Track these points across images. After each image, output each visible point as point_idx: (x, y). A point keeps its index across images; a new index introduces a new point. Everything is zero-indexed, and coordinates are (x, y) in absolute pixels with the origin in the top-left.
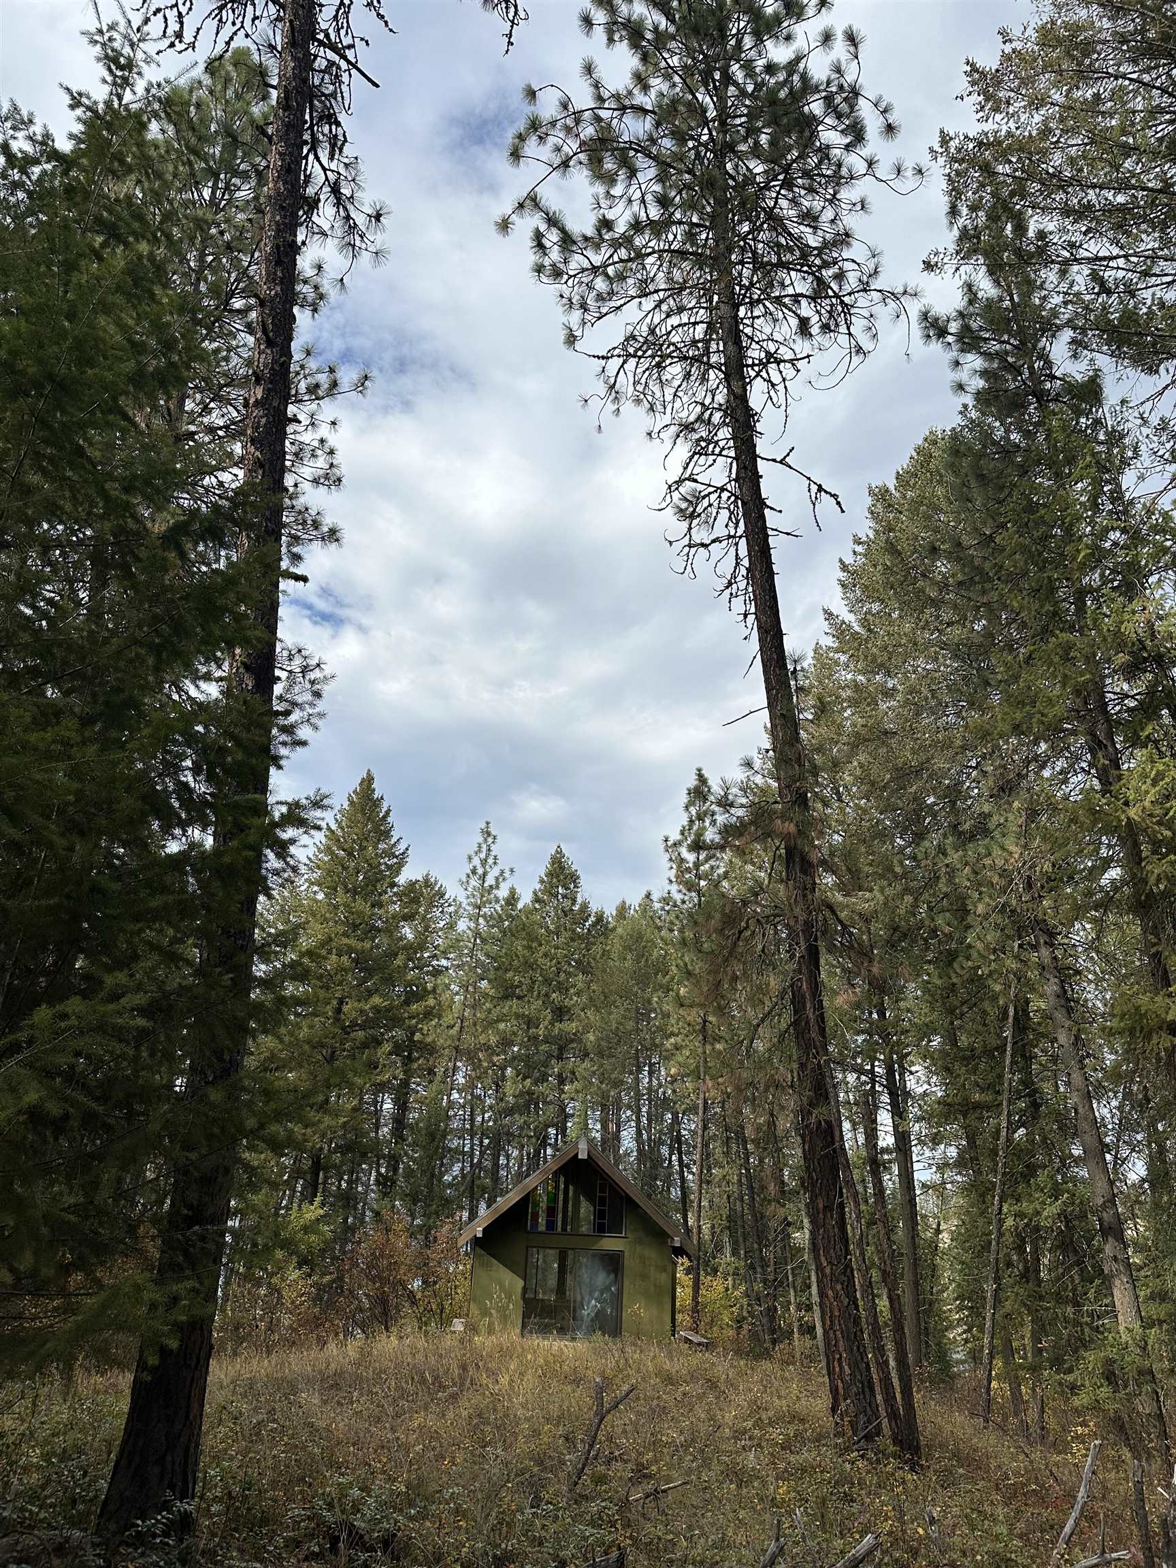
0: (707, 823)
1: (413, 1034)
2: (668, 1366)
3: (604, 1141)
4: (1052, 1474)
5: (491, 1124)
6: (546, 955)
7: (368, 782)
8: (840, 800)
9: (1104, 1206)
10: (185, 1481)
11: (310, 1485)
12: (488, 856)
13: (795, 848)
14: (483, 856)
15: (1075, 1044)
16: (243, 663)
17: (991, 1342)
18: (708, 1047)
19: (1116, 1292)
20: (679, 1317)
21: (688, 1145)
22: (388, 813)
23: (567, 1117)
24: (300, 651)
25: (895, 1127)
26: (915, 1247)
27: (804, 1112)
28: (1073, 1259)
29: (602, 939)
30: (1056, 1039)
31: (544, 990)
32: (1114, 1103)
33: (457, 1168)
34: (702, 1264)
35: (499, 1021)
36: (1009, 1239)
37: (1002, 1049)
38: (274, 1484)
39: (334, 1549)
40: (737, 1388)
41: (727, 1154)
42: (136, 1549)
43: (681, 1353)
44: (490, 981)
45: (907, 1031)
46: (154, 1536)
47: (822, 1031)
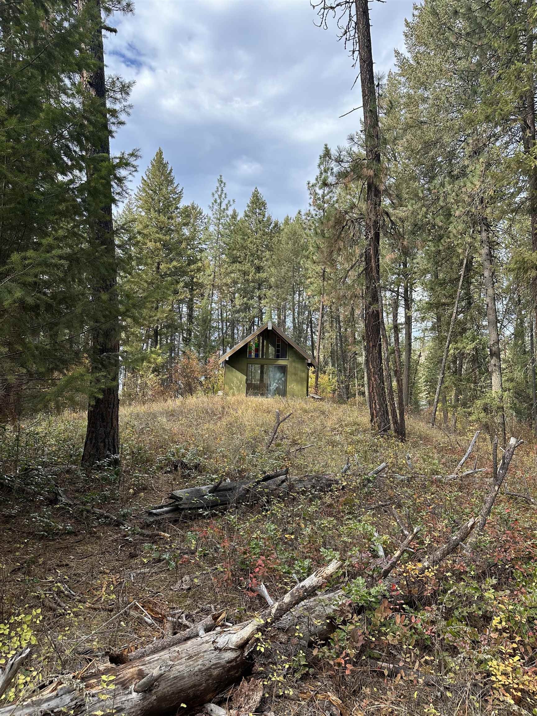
0: (329, 174)
1: (193, 279)
2: (305, 406)
3: (279, 323)
4: (458, 443)
5: (230, 316)
6: (251, 242)
7: (160, 154)
8: (396, 160)
9: (493, 345)
10: (114, 448)
11: (165, 449)
12: (222, 193)
13: (373, 183)
14: (219, 193)
15: (492, 277)
16: (88, 82)
17: (438, 397)
18: (325, 283)
19: (493, 378)
20: (309, 389)
21: (315, 324)
22: (171, 170)
23: (262, 313)
24: (118, 79)
25: (406, 314)
26: (409, 362)
27: (367, 308)
28: (477, 365)
29: (277, 234)
30: (483, 275)
31: (251, 258)
32: (505, 303)
33: (216, 334)
34: (320, 370)
35: (231, 273)
36: (450, 358)
37: (458, 279)
38: (150, 449)
39: (176, 469)
40: (332, 414)
41: (331, 327)
42: (98, 471)
43: (311, 402)
44: (226, 255)
45: (416, 273)
46: (104, 466)
47: (378, 272)
